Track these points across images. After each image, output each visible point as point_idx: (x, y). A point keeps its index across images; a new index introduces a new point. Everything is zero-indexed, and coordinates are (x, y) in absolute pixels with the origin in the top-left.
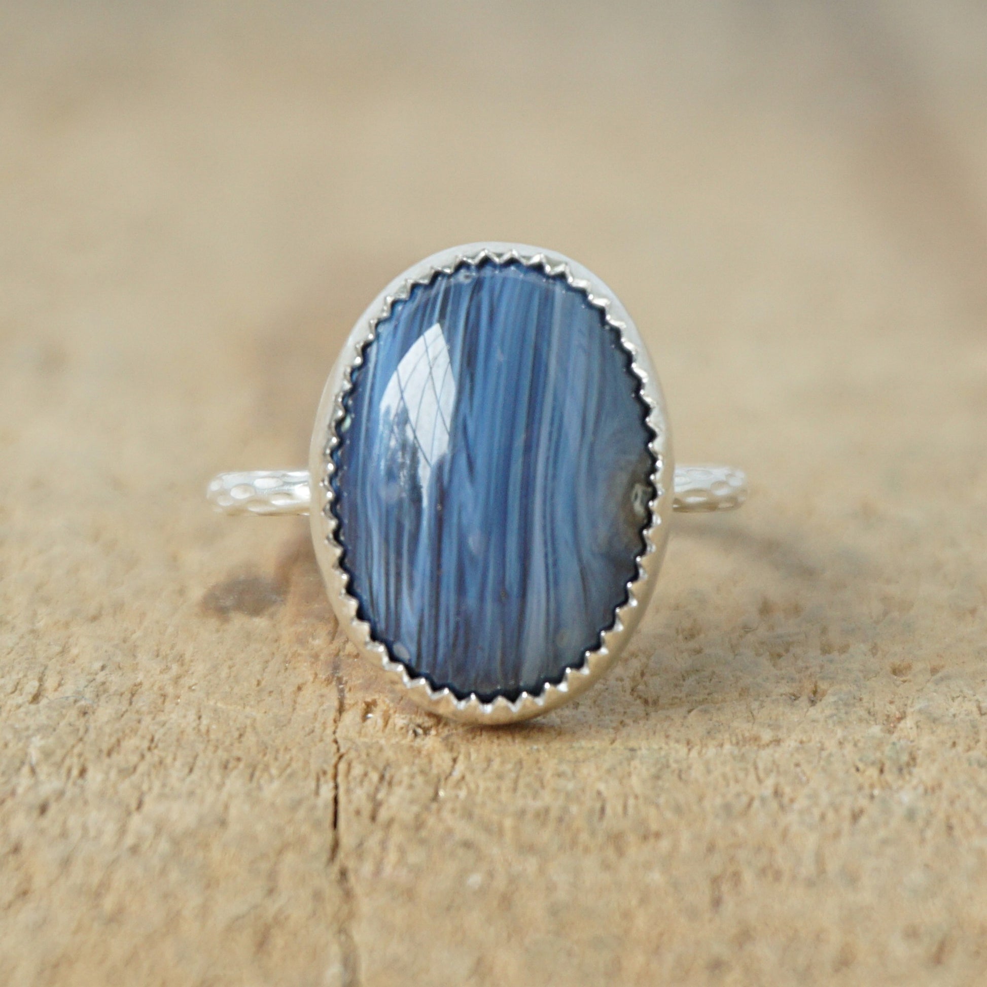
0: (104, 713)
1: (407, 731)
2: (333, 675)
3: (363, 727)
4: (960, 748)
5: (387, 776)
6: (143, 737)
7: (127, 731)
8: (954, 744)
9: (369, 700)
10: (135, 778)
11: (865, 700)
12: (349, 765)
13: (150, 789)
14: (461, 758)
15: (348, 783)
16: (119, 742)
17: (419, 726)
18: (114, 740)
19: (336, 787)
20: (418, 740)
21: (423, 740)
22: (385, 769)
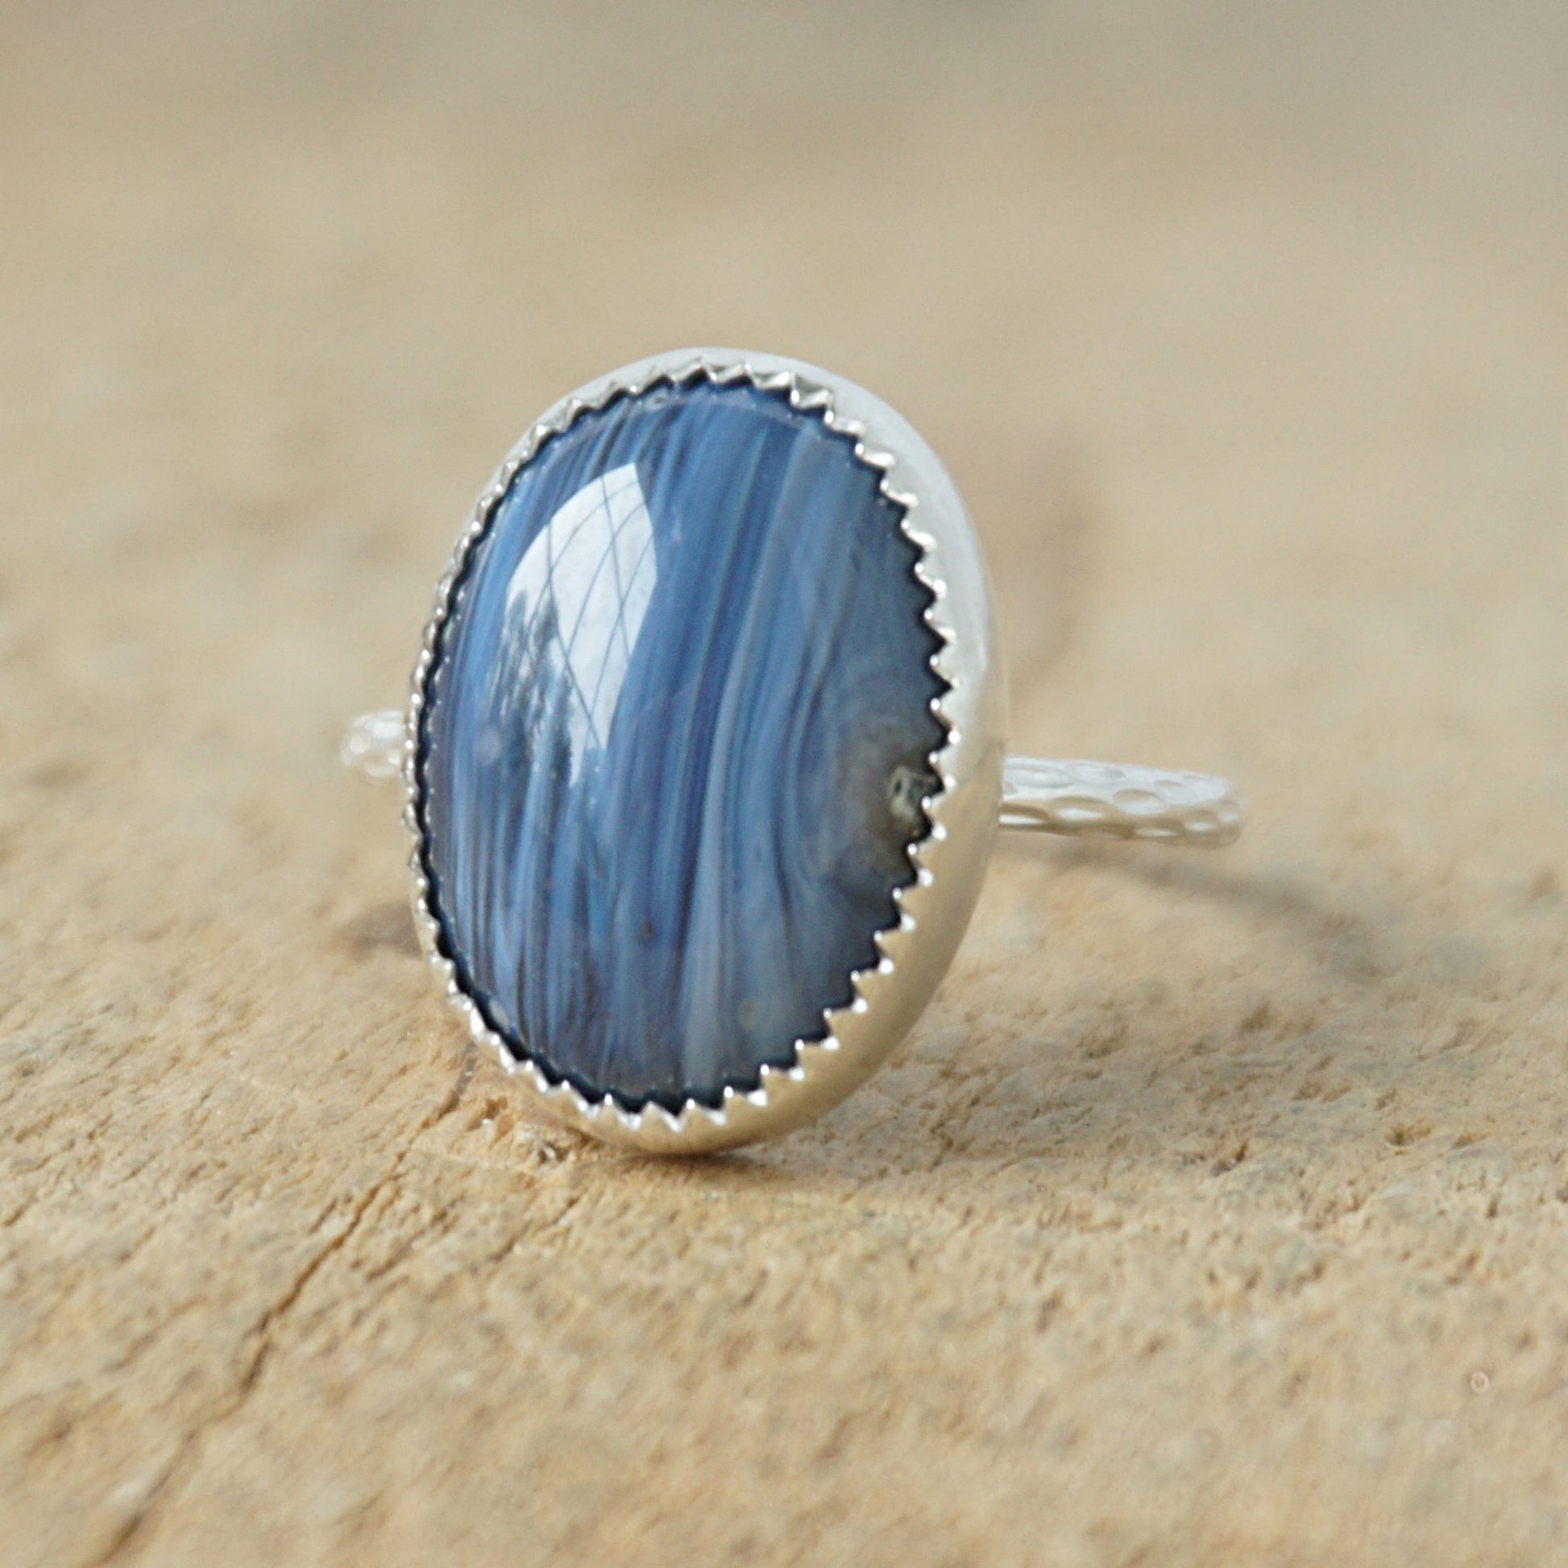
0: (60, 1073)
1: (529, 1152)
2: (464, 1055)
3: (462, 1137)
4: (1410, 1264)
5: (452, 1213)
6: (93, 1116)
7: (74, 1105)
8: (1406, 1256)
9: (495, 1097)
10: (34, 1177)
11: (1307, 1176)
12: (397, 1193)
13: (49, 1194)
14: (585, 1199)
15: (379, 1219)
16: (51, 1119)
17: (551, 1145)
18: (43, 1115)
19: (354, 1225)
20: (545, 1168)
21: (554, 1167)
22: (453, 1204)
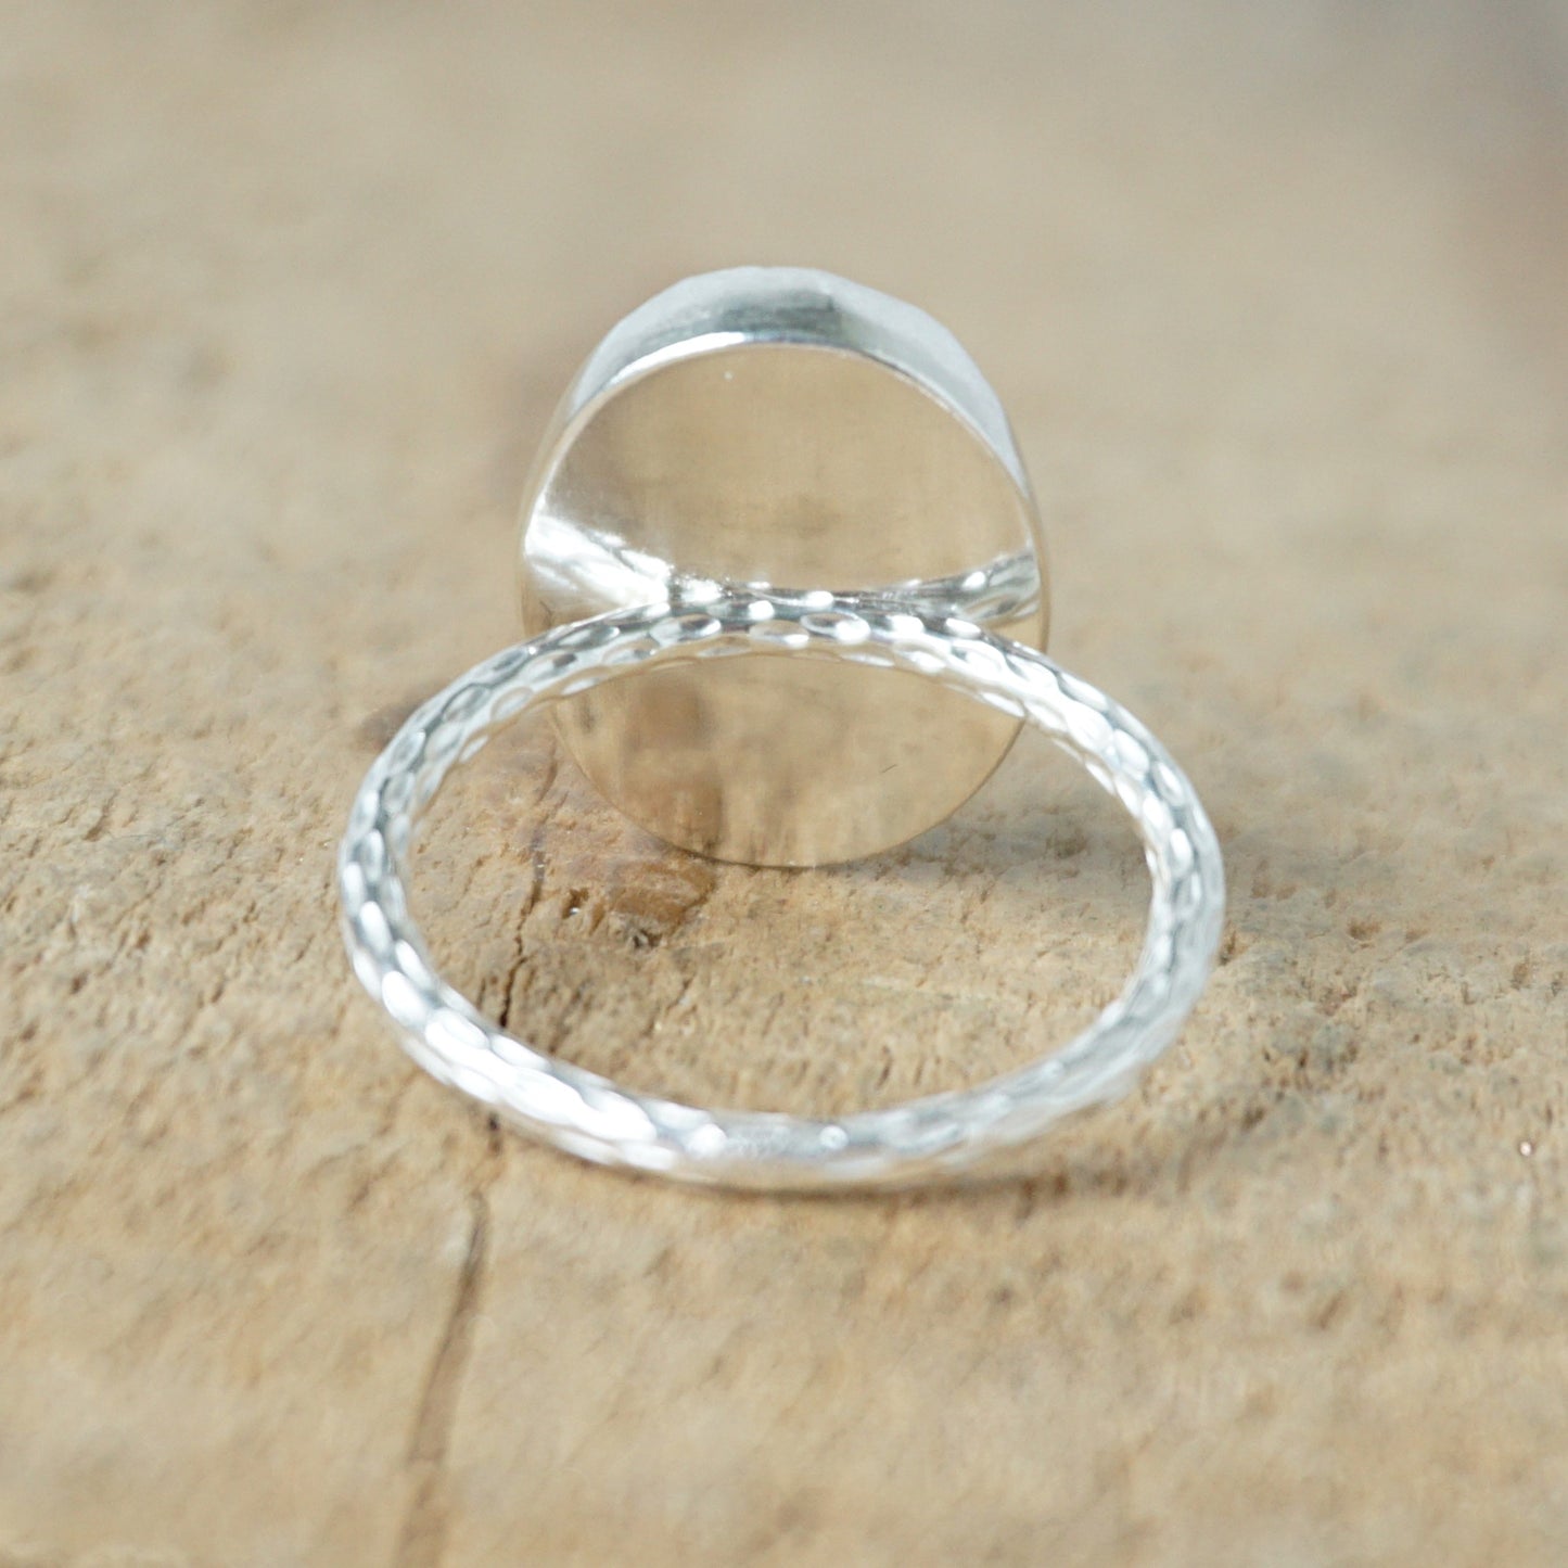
0: (189, 864)
1: (626, 938)
2: (531, 849)
3: (562, 924)
4: (1423, 1045)
5: (586, 994)
6: (240, 903)
7: (218, 892)
8: (1417, 1038)
9: (577, 888)
10: (218, 957)
11: (1300, 965)
12: (533, 973)
13: (237, 974)
14: (696, 981)
15: (527, 998)
16: (203, 904)
17: (644, 932)
18: (196, 902)
19: (508, 1002)
20: (641, 952)
21: (648, 952)
22: (583, 984)
